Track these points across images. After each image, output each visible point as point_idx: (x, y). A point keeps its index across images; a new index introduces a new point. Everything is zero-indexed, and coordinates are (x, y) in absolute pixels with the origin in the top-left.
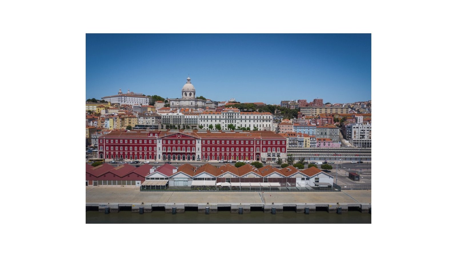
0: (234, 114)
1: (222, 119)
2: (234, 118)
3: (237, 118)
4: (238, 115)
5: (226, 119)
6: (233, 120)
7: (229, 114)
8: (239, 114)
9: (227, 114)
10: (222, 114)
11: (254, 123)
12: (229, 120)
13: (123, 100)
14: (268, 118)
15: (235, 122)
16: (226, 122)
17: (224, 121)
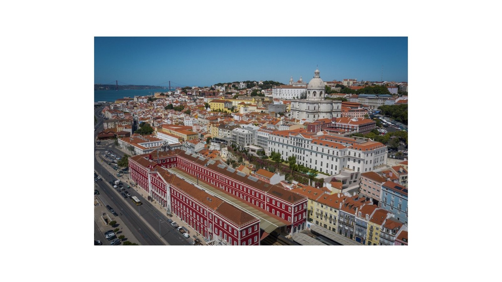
0: (303, 141)
1: (289, 146)
2: (303, 147)
3: (306, 148)
4: (308, 143)
5: (293, 147)
6: (301, 150)
7: (297, 139)
8: (310, 142)
9: (295, 140)
10: (290, 138)
11: (328, 161)
12: (296, 149)
13: (278, 92)
14: (357, 156)
15: (304, 154)
16: (293, 151)
17: (291, 149)
